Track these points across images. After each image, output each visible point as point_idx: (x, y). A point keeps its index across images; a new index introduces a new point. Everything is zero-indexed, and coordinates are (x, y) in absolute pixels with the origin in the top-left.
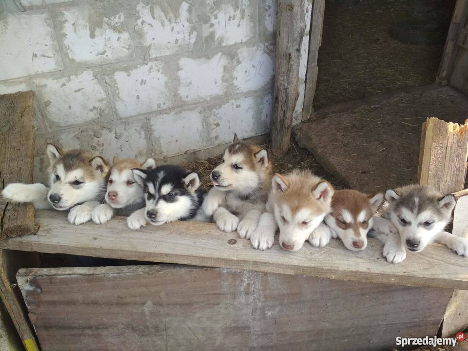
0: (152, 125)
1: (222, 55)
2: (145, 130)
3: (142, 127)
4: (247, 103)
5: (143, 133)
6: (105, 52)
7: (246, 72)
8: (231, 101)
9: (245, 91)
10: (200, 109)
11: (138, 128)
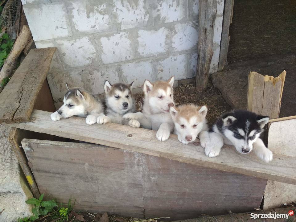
0: (122, 69)
1: (165, 29)
2: (118, 72)
3: (117, 70)
4: (181, 58)
5: (117, 73)
6: (95, 26)
7: (180, 39)
8: (171, 57)
9: (179, 51)
10: (151, 61)
11: (114, 71)
